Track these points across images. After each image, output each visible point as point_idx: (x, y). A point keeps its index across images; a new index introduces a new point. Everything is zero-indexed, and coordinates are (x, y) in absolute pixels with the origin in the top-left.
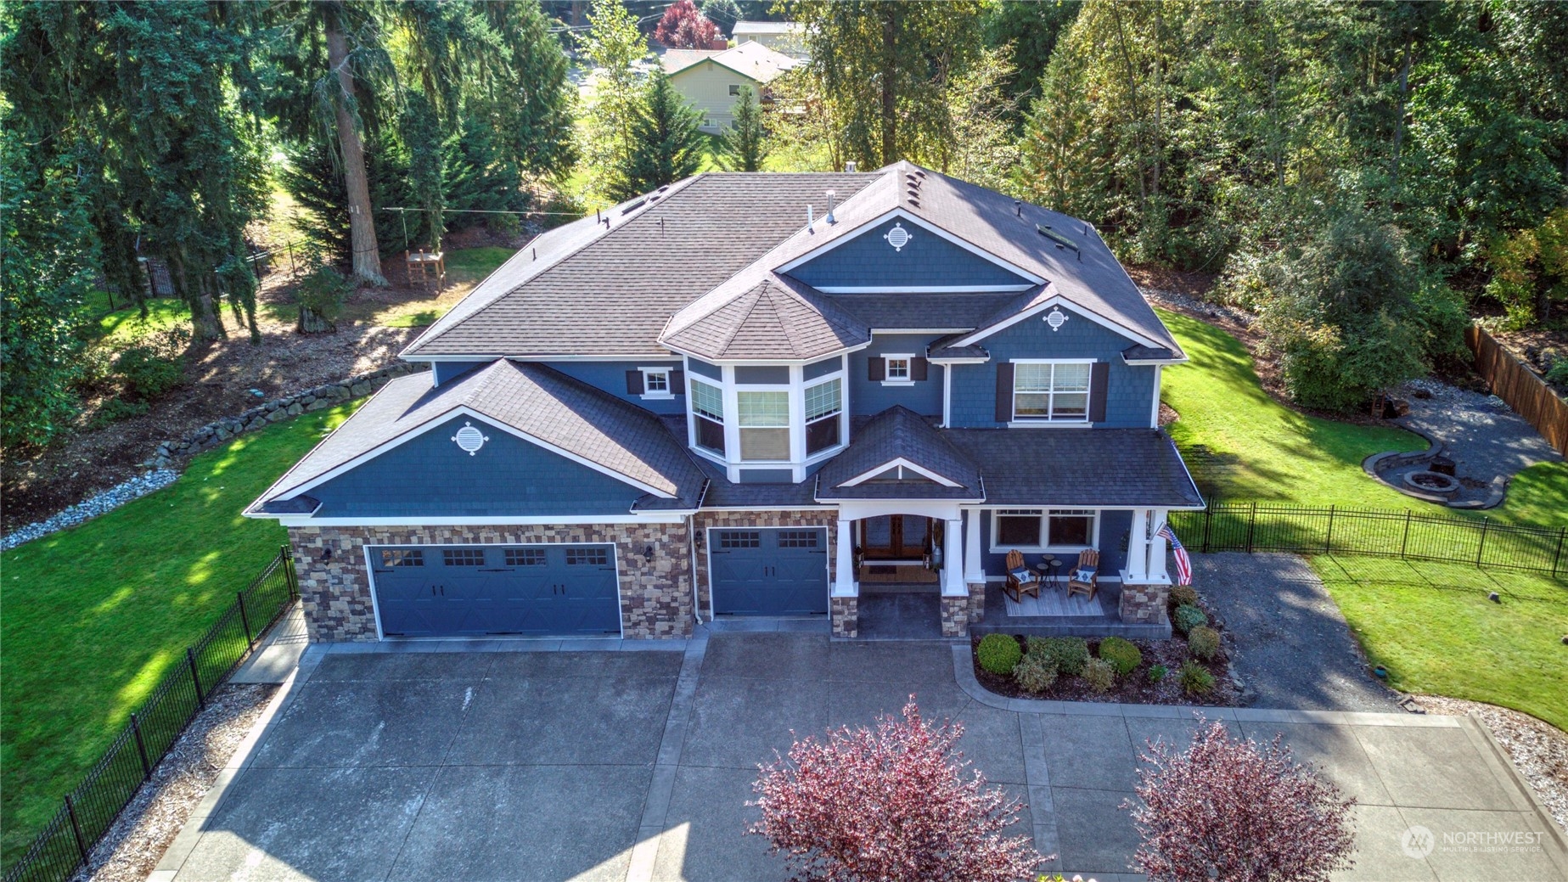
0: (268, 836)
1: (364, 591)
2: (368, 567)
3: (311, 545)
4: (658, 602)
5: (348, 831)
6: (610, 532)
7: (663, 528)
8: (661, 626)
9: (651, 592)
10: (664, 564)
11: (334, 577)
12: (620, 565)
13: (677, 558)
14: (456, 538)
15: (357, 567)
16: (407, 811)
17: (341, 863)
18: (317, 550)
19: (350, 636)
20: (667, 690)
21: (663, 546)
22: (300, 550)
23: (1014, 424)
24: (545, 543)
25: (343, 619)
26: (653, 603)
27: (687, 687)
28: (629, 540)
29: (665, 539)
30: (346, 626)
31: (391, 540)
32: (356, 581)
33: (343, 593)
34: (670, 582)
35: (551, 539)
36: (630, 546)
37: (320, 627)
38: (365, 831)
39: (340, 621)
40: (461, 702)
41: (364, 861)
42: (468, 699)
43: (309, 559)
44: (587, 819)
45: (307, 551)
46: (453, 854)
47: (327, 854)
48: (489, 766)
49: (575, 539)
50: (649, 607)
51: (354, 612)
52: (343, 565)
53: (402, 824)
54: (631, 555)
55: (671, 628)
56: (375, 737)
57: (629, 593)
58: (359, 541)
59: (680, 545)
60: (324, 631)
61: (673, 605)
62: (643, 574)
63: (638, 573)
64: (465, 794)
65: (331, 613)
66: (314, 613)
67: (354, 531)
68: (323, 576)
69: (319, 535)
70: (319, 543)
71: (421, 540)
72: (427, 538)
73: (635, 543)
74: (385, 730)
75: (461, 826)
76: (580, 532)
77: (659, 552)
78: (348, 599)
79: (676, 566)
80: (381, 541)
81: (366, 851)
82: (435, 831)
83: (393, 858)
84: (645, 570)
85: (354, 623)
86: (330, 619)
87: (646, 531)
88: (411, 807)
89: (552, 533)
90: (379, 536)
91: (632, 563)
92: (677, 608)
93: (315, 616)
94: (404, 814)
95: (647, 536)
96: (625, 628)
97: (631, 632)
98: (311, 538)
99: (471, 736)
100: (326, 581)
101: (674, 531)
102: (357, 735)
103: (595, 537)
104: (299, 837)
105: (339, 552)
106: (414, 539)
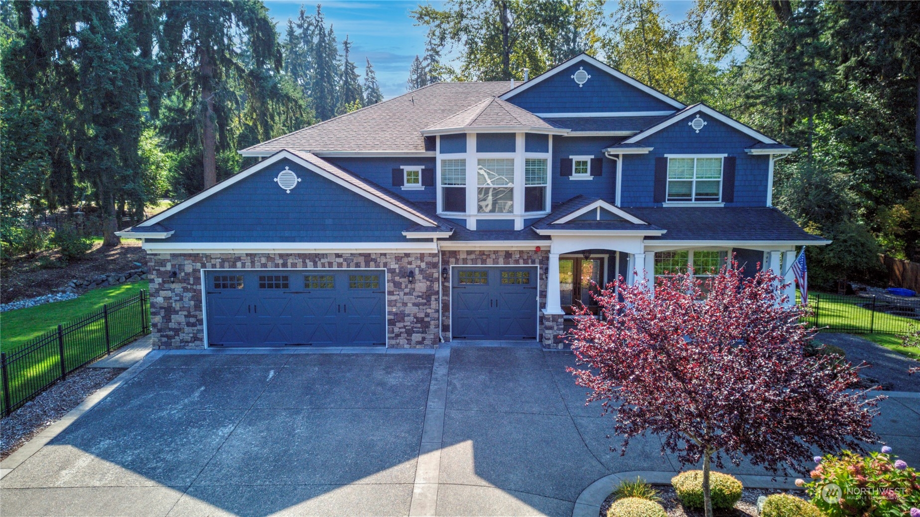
0: (99, 448)
1: (198, 307)
2: (203, 287)
3: (162, 269)
4: (415, 317)
5: (168, 445)
6: (383, 260)
7: (422, 257)
8: (416, 337)
9: (410, 309)
10: (421, 286)
11: (176, 295)
12: (388, 287)
13: (431, 281)
14: (270, 264)
15: (195, 287)
16: (220, 433)
17: (159, 464)
18: (166, 272)
19: (184, 343)
20: (427, 371)
21: (421, 271)
22: (154, 272)
23: (667, 204)
24: (335, 268)
25: (179, 330)
26: (412, 318)
27: (441, 371)
28: (397, 266)
29: (423, 265)
30: (182, 336)
31: (222, 266)
32: (192, 298)
33: (182, 309)
34: (425, 301)
35: (340, 265)
36: (397, 271)
37: (162, 336)
38: (183, 445)
39: (177, 331)
40: (266, 377)
41: (180, 463)
42: (271, 376)
43: (160, 280)
44: (375, 439)
45: (160, 274)
46: (260, 458)
47: (147, 459)
48: (288, 409)
49: (358, 265)
50: (408, 321)
51: (189, 324)
52: (185, 285)
53: (215, 441)
54: (397, 279)
55: (424, 339)
56: (197, 394)
57: (394, 310)
58: (198, 265)
59: (434, 271)
60: (164, 339)
61: (426, 319)
62: (405, 294)
63: (402, 294)
64: (269, 423)
65: (172, 325)
66: (159, 325)
67: (195, 257)
68: (169, 293)
69: (169, 261)
70: (169, 267)
71: (243, 265)
72: (248, 264)
73: (401, 268)
74: (204, 390)
75: (266, 443)
76: (361, 260)
77: (418, 276)
78: (185, 313)
79: (430, 288)
80: (214, 266)
81: (182, 457)
82: (243, 445)
83: (206, 461)
84: (407, 290)
85: (187, 333)
86: (171, 329)
87: (410, 259)
88: (224, 431)
89: (341, 260)
90: (213, 261)
91: (397, 285)
92: (429, 322)
93: (159, 327)
94: (217, 435)
95: (410, 263)
96: (389, 338)
97: (393, 342)
98: (163, 263)
99: (274, 393)
100: (170, 298)
101: (429, 259)
102: (182, 393)
103: (372, 263)
104: (125, 449)
105: (183, 274)
106: (239, 264)
